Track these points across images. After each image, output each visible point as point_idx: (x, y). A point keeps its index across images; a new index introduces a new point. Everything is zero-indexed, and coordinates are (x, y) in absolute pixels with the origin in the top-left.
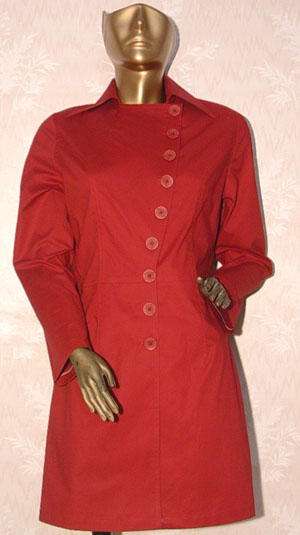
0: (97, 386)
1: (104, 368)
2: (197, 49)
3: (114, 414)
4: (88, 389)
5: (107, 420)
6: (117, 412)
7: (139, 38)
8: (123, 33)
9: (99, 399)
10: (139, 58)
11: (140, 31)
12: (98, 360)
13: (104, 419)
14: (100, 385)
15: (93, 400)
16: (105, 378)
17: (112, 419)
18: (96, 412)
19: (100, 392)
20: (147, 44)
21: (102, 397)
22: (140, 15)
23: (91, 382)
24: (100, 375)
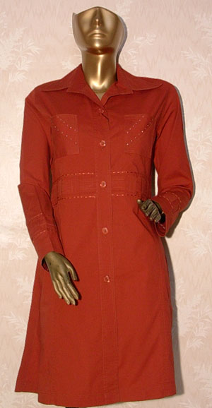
0: (64, 280)
1: (69, 267)
2: (141, 38)
3: (76, 300)
4: (58, 282)
5: (71, 304)
6: (77, 298)
7: (97, 31)
8: (86, 28)
9: (64, 289)
10: (97, 45)
11: (97, 26)
12: (65, 261)
13: (68, 303)
14: (66, 279)
15: (61, 290)
16: (69, 274)
17: (74, 303)
18: (63, 298)
19: (66, 284)
20: (102, 36)
21: (67, 287)
22: (98, 15)
23: (60, 277)
24: (66, 272)
